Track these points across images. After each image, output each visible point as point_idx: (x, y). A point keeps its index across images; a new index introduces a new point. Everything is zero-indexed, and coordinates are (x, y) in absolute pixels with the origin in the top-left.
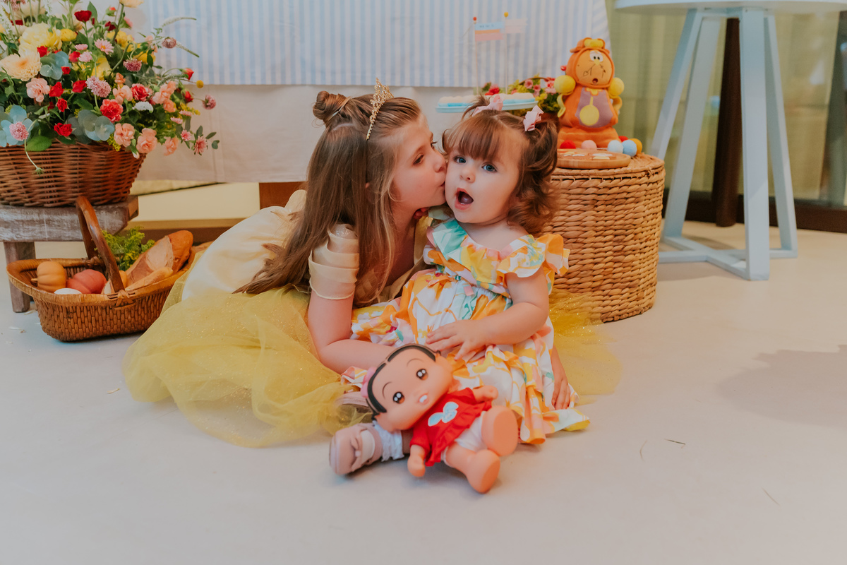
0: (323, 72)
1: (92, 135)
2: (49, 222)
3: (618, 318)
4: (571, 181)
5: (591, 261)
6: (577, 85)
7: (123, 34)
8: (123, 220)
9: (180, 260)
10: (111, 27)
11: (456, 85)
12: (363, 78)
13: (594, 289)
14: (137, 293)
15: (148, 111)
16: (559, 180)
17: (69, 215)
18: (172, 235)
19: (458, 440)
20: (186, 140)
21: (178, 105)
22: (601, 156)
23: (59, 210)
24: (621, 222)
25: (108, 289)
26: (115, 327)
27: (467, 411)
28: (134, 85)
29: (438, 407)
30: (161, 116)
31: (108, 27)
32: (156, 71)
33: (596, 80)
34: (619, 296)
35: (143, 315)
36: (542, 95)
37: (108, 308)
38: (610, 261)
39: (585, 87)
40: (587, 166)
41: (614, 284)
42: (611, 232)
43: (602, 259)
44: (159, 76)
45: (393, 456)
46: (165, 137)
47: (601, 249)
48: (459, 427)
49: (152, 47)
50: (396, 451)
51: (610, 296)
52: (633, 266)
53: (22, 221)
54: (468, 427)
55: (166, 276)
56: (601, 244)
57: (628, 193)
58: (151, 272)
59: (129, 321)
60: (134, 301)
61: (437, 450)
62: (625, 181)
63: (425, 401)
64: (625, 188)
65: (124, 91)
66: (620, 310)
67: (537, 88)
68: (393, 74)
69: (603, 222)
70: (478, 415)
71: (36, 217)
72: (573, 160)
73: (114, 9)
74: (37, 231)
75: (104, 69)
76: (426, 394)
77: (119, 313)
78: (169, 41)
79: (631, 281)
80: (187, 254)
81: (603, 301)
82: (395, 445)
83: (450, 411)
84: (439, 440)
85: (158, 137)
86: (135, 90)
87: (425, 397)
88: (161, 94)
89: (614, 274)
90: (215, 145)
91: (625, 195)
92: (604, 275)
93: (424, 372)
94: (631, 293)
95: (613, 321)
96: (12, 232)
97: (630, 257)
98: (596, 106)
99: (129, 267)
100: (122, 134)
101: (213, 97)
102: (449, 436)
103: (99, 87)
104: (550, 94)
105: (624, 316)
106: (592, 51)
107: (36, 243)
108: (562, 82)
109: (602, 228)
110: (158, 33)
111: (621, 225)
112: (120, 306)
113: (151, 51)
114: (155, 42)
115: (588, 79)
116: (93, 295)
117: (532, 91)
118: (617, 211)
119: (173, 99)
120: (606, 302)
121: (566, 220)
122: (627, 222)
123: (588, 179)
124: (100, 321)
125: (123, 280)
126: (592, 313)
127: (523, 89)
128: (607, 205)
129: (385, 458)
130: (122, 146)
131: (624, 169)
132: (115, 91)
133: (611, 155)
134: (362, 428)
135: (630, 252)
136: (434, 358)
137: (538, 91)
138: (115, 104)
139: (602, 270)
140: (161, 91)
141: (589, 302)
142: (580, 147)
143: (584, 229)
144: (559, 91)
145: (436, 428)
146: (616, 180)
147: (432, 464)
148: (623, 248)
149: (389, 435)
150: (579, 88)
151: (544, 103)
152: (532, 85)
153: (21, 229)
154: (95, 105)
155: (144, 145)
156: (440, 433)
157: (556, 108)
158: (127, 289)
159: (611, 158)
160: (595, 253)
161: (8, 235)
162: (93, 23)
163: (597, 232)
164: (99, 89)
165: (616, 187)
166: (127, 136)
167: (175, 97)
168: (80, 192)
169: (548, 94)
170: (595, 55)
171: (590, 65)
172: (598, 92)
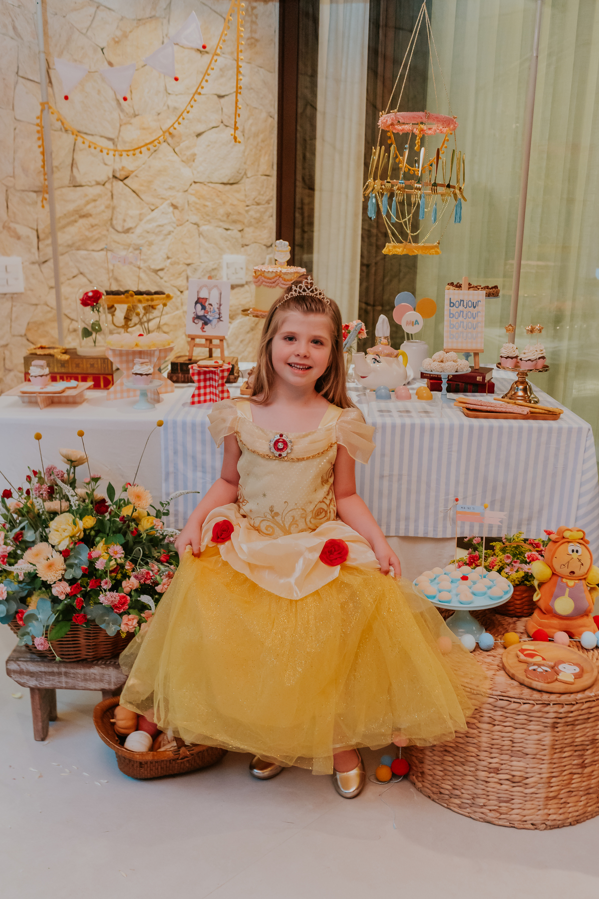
2: (66, 674)
4: (532, 706)
5: (550, 775)
6: (553, 574)
16: (520, 703)
22: (567, 672)
23: (75, 665)
33: (573, 572)
34: (577, 803)
38: (569, 774)
39: (562, 577)
41: (572, 792)
42: (571, 748)
43: (561, 772)
47: (560, 764)
51: (568, 804)
53: (45, 672)
56: (560, 760)
57: (590, 714)
62: (588, 704)
64: (588, 710)
66: (577, 816)
69: (562, 741)
71: (56, 670)
72: (536, 682)
74: (56, 681)
81: (561, 808)
89: (572, 784)
96: (36, 680)
97: (590, 768)
98: (572, 598)
100: (127, 624)
104: (526, 575)
105: (582, 820)
106: (571, 544)
107: (58, 691)
111: (582, 741)
115: (565, 571)
118: (578, 730)
120: (563, 810)
122: (588, 738)
128: (567, 726)
130: (127, 632)
135: (591, 764)
138: (124, 596)
139: (560, 782)
146: (577, 705)
148: (583, 762)
153: (44, 679)
159: (575, 678)
160: (554, 768)
161: (33, 683)
163: (556, 749)
165: (578, 710)
166: (132, 624)
168: (93, 652)
169: (525, 572)
170: (573, 548)
171: (567, 558)
172: (575, 583)
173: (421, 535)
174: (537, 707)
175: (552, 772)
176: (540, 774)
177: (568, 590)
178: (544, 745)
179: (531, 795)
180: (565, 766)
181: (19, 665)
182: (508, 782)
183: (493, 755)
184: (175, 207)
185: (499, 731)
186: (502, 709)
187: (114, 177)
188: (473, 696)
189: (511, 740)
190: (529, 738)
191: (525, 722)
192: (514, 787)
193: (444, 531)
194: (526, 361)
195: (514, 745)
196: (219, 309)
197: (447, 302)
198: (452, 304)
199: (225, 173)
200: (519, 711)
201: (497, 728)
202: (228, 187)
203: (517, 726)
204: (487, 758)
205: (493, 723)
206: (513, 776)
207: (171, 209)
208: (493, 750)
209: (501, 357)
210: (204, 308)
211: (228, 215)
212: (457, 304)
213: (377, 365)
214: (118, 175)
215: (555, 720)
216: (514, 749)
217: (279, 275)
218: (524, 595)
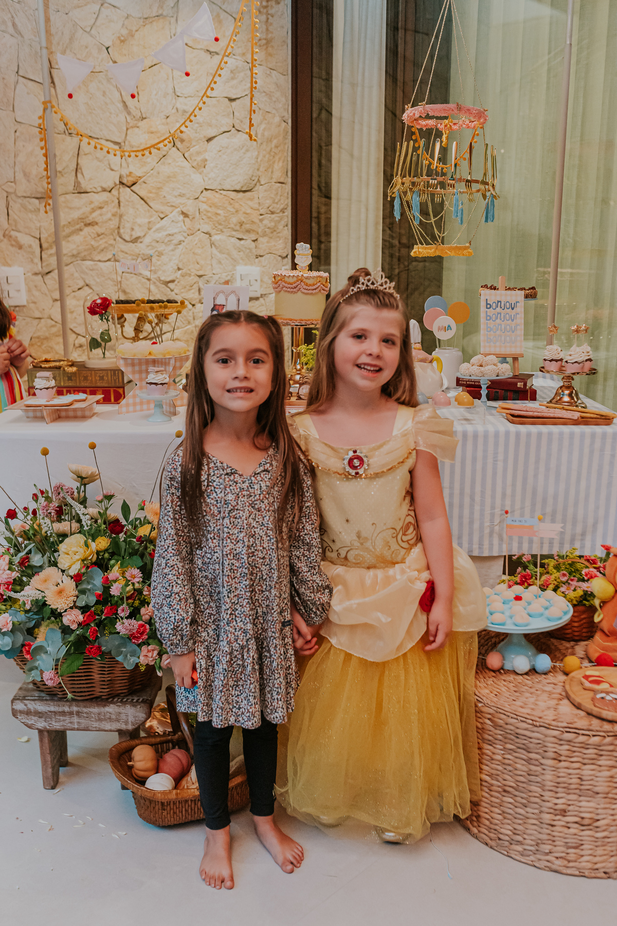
2: (78, 713)
6: (616, 592)
8: (146, 714)
16: (589, 735)
17: (96, 708)
23: (88, 703)
53: (55, 712)
71: (67, 709)
74: (67, 721)
96: (45, 721)
100: (147, 655)
107: (68, 732)
121: (597, 775)
130: (147, 665)
132: (143, 611)
138: (143, 625)
144: (597, 593)
153: (54, 720)
161: (41, 724)
166: (152, 656)
168: (108, 688)
169: (584, 591)
174: (608, 740)
176: (612, 815)
179: (603, 840)
181: (26, 705)
182: (576, 826)
183: (559, 795)
184: (185, 215)
185: (565, 768)
186: (569, 743)
187: (121, 183)
188: (535, 729)
189: (579, 778)
190: (599, 774)
191: (595, 756)
192: (583, 830)
193: (491, 548)
194: (573, 363)
195: (583, 783)
197: (483, 303)
198: (488, 306)
199: (238, 180)
200: (588, 744)
201: (563, 764)
202: (241, 194)
203: (586, 761)
204: (553, 799)
205: (559, 759)
206: (583, 818)
207: (182, 217)
208: (559, 790)
209: (545, 360)
211: (241, 224)
212: (494, 306)
214: (125, 181)
216: (582, 787)
217: (301, 280)
218: (582, 617)
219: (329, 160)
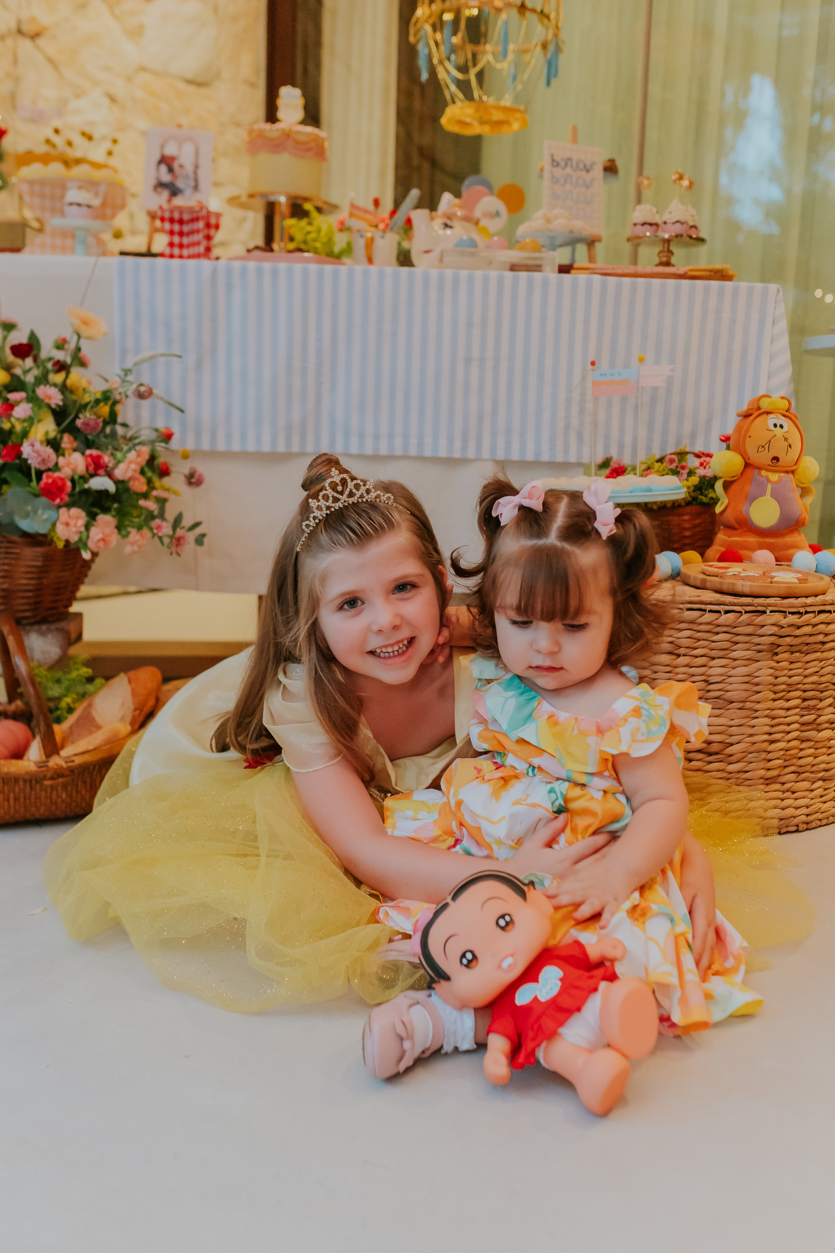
0: (361, 436)
1: (25, 525)
3: (805, 826)
4: (738, 614)
5: (766, 737)
6: (747, 465)
7: (77, 376)
8: (61, 648)
9: (141, 711)
10: (61, 367)
11: (560, 458)
12: (420, 445)
13: (768, 781)
14: (78, 760)
15: (107, 491)
16: (719, 612)
18: (132, 674)
19: (562, 1030)
20: (160, 534)
21: (149, 481)
22: (785, 577)
24: (814, 678)
25: (35, 752)
26: (42, 809)
27: (577, 983)
28: (88, 452)
29: (530, 974)
30: (125, 497)
31: (56, 368)
32: (120, 430)
33: (776, 459)
34: (807, 793)
35: (83, 792)
36: (690, 479)
37: (34, 782)
38: (795, 739)
39: (760, 469)
40: (764, 592)
41: (799, 773)
42: (798, 693)
43: (782, 735)
44: (124, 437)
45: (458, 1045)
46: (129, 529)
47: (782, 719)
48: (564, 1008)
49: (118, 397)
50: (464, 1038)
51: (794, 793)
52: (830, 748)
54: (579, 1009)
55: (121, 736)
56: (782, 713)
57: (826, 635)
58: (99, 727)
59: (63, 801)
60: (72, 770)
61: (529, 1045)
62: (823, 617)
63: (510, 966)
64: (822, 627)
65: (74, 462)
66: (807, 815)
67: (683, 468)
68: (465, 441)
69: (785, 679)
70: (595, 990)
72: (741, 582)
73: (64, 341)
75: (47, 427)
76: (512, 955)
77: (49, 790)
78: (142, 389)
79: (826, 770)
80: (151, 702)
81: (783, 800)
82: (463, 1028)
83: (550, 982)
84: (532, 1028)
85: (119, 528)
86: (89, 459)
87: (509, 961)
88: (128, 466)
89: (800, 758)
90: (200, 540)
91: (821, 638)
92: (785, 761)
93: (507, 918)
94: (825, 789)
95: (797, 831)
97: (826, 734)
98: (776, 499)
99: (66, 718)
100: (67, 524)
101: (202, 468)
102: (547, 1023)
103: (39, 455)
104: (703, 478)
105: (814, 825)
106: (771, 416)
108: (724, 462)
109: (783, 687)
110: (126, 375)
111: (813, 683)
112: (52, 778)
113: (115, 403)
114: (121, 390)
115: (764, 458)
116: (14, 762)
117: (675, 472)
118: (807, 662)
119: (142, 472)
120: (786, 802)
121: (728, 674)
122: (823, 679)
123: (764, 612)
124: (22, 799)
125: (58, 738)
126: (765, 819)
127: (661, 468)
128: (792, 653)
129: (448, 1048)
130: (67, 542)
131: (820, 598)
132: (61, 461)
133: (800, 575)
134: (411, 1002)
135: (827, 725)
136: (523, 895)
137: (685, 472)
138: (62, 479)
139: (782, 752)
140: (126, 462)
141: (762, 801)
142: (750, 560)
143: (756, 688)
144: (719, 474)
145: (527, 1009)
146: (807, 616)
147: (521, 1066)
148: (815, 720)
149: (455, 1013)
150: (749, 471)
151: (694, 491)
152: (675, 463)
154: (31, 480)
155: (99, 541)
156: (533, 1018)
157: (712, 498)
158: (64, 753)
159: (799, 579)
160: (772, 726)
162: (35, 360)
163: (775, 693)
164: (40, 459)
165: (808, 625)
166: (75, 526)
167: (146, 469)
168: (1, 604)
169: (700, 477)
170: (775, 421)
171: (768, 435)
172: (779, 477)
173: (530, 457)
174: (745, 617)
175: (770, 734)
176: (751, 735)
177: (769, 486)
178: (757, 684)
179: (738, 776)
180: (789, 725)
182: (700, 756)
184: (113, 100)
185: (685, 666)
186: (691, 626)
187: (19, 34)
189: (704, 681)
190: (733, 672)
191: (727, 645)
192: (711, 763)
194: (674, 223)
195: (711, 687)
196: (195, 173)
197: (547, 160)
198: (555, 163)
200: (717, 626)
201: (682, 660)
202: (194, 87)
203: (714, 653)
205: (676, 652)
207: (107, 100)
209: (635, 225)
210: (171, 170)
212: (562, 164)
213: (449, 232)
214: (24, 32)
215: (773, 639)
217: (287, 135)
218: (697, 522)
219: (318, 65)
